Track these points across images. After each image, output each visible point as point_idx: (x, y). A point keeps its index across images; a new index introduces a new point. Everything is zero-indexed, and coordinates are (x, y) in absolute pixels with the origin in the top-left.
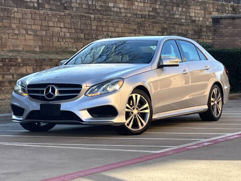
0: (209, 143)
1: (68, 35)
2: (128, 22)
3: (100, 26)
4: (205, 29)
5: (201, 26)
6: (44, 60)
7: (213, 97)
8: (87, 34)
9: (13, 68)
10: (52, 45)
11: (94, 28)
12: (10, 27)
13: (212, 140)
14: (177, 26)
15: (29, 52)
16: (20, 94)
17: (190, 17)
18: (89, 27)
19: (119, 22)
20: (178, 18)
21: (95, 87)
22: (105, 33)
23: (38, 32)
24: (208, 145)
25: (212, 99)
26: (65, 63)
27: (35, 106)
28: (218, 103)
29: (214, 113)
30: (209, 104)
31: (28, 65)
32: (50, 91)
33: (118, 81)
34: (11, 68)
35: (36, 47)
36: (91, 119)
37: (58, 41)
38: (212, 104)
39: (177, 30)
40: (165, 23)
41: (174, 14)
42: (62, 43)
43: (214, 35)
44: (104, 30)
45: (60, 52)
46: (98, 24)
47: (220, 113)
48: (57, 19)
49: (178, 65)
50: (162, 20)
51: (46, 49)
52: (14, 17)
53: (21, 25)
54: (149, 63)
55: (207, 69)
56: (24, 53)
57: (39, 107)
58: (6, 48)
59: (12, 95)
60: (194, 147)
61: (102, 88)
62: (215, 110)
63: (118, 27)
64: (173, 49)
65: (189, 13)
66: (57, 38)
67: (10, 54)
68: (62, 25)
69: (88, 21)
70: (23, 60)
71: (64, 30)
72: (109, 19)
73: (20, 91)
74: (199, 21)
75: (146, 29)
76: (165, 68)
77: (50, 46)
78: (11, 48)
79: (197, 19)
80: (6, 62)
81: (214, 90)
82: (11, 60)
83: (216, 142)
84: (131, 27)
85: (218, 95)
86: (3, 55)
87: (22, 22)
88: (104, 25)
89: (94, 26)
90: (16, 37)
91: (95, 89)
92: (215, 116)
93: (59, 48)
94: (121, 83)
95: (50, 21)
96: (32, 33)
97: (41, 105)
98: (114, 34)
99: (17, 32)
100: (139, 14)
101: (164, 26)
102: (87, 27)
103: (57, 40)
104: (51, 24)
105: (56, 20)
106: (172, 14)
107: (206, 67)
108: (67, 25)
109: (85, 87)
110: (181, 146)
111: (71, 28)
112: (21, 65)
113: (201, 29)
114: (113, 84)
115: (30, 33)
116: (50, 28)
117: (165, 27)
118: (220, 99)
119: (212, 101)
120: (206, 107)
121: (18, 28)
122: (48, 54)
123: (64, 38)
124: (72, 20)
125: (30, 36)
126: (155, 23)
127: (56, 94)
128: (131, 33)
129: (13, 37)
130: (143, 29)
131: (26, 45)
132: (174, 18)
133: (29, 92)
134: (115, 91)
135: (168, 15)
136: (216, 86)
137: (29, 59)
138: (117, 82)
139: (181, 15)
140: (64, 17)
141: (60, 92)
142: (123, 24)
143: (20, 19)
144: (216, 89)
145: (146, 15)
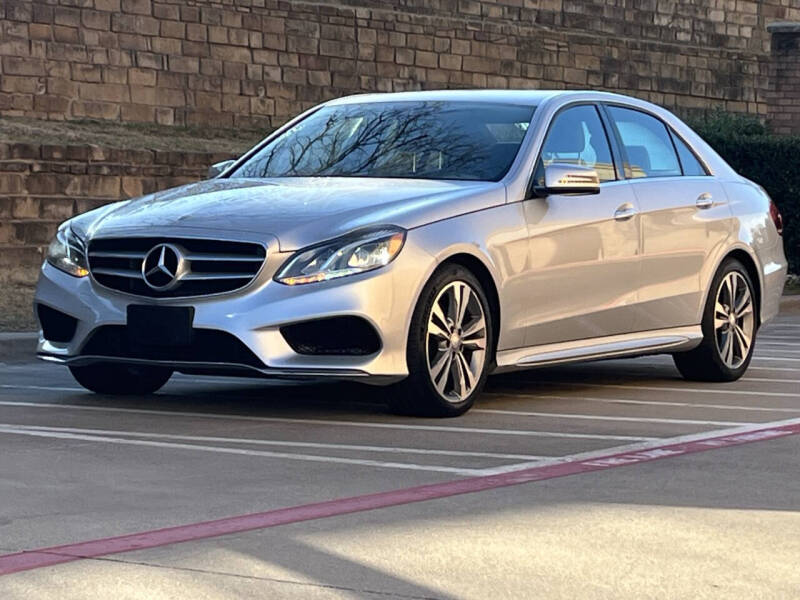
0: (669, 452)
1: (276, 75)
2: (483, 37)
3: (388, 46)
4: (754, 69)
5: (741, 57)
6: (183, 156)
7: (721, 302)
8: (340, 73)
9: (76, 179)
10: (218, 109)
11: (366, 52)
12: (78, 43)
13: (683, 444)
14: (655, 57)
15: (139, 127)
16: (66, 271)
17: (710, 24)
18: (349, 48)
19: (452, 34)
20: (666, 28)
21: (311, 253)
22: (405, 73)
23: (172, 62)
24: (662, 457)
25: (718, 308)
26: (227, 170)
27: (111, 310)
28: (740, 322)
29: (723, 356)
30: (706, 324)
31: (126, 171)
32: (161, 262)
33: (388, 238)
34: (69, 180)
35: (165, 113)
36: (291, 360)
37: (241, 94)
38: (718, 323)
39: (655, 69)
40: (615, 43)
41: (652, 14)
42: (253, 100)
43: (778, 90)
44: (400, 60)
45: (245, 131)
46: (381, 41)
47: (745, 355)
48: (238, 20)
49: (595, 191)
50: (611, 31)
51: (197, 121)
52: (93, 8)
53: (115, 36)
54: (497, 180)
55: (706, 207)
56: (122, 130)
57: (125, 315)
58: (62, 112)
59: (41, 273)
60: (612, 461)
61: (332, 260)
62: (729, 344)
63: (449, 51)
64: (588, 136)
65: (706, 11)
66: (237, 84)
67: (71, 134)
68: (256, 41)
69: (348, 29)
70: (112, 155)
71: (262, 57)
72: (419, 22)
73: (67, 261)
74: (740, 38)
75: (546, 62)
76: (554, 198)
77: (212, 109)
78: (80, 114)
79: (733, 32)
80: (53, 159)
81: (727, 278)
82: (69, 152)
83: (692, 449)
84: (494, 52)
85: (739, 294)
86: (48, 136)
87: (121, 26)
88: (403, 43)
89: (366, 45)
90: (97, 76)
91: (312, 260)
92: (729, 364)
93: (242, 118)
94: (395, 244)
95: (216, 25)
96: (154, 66)
97: (131, 309)
98: (436, 77)
99: (100, 59)
100: (529, 11)
101: (611, 53)
102: (342, 49)
103: (238, 92)
104: (218, 35)
105: (238, 22)
106: (645, 15)
107: (702, 198)
108: (272, 42)
109: (276, 252)
110: (569, 459)
111: (286, 51)
112: (105, 171)
113: (740, 68)
114: (371, 247)
115: (144, 62)
116: (214, 49)
117: (615, 55)
118: (749, 309)
119: (719, 316)
120: (696, 333)
121: (106, 45)
122: (203, 136)
123: (262, 83)
124: (293, 24)
125: (147, 76)
126: (581, 41)
127: (181, 274)
128: (494, 74)
129: (88, 76)
130: (538, 60)
131: (129, 105)
132: (653, 28)
133: (95, 263)
134: (374, 270)
135: (629, 17)
136: (736, 264)
137: (133, 153)
138: (382, 240)
139: (675, 17)
140: (266, 12)
141: (194, 267)
142: (466, 43)
143: (112, 15)
144: (735, 274)
145: (554, 14)
